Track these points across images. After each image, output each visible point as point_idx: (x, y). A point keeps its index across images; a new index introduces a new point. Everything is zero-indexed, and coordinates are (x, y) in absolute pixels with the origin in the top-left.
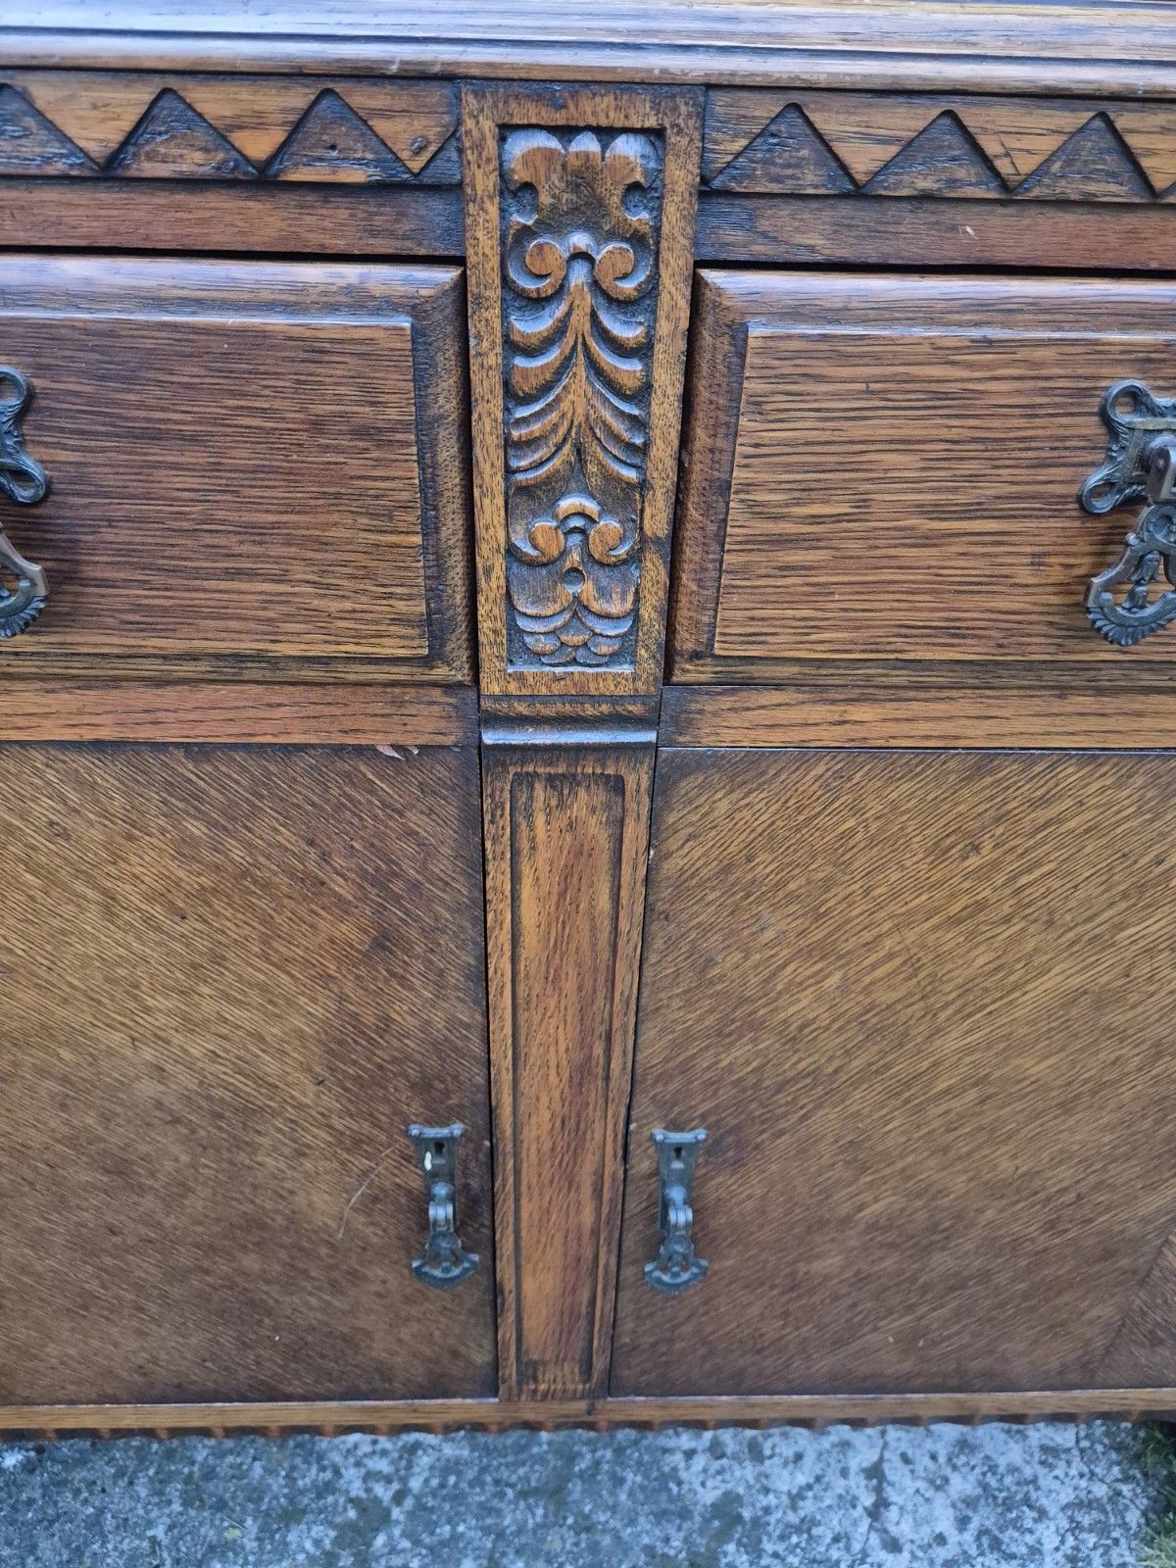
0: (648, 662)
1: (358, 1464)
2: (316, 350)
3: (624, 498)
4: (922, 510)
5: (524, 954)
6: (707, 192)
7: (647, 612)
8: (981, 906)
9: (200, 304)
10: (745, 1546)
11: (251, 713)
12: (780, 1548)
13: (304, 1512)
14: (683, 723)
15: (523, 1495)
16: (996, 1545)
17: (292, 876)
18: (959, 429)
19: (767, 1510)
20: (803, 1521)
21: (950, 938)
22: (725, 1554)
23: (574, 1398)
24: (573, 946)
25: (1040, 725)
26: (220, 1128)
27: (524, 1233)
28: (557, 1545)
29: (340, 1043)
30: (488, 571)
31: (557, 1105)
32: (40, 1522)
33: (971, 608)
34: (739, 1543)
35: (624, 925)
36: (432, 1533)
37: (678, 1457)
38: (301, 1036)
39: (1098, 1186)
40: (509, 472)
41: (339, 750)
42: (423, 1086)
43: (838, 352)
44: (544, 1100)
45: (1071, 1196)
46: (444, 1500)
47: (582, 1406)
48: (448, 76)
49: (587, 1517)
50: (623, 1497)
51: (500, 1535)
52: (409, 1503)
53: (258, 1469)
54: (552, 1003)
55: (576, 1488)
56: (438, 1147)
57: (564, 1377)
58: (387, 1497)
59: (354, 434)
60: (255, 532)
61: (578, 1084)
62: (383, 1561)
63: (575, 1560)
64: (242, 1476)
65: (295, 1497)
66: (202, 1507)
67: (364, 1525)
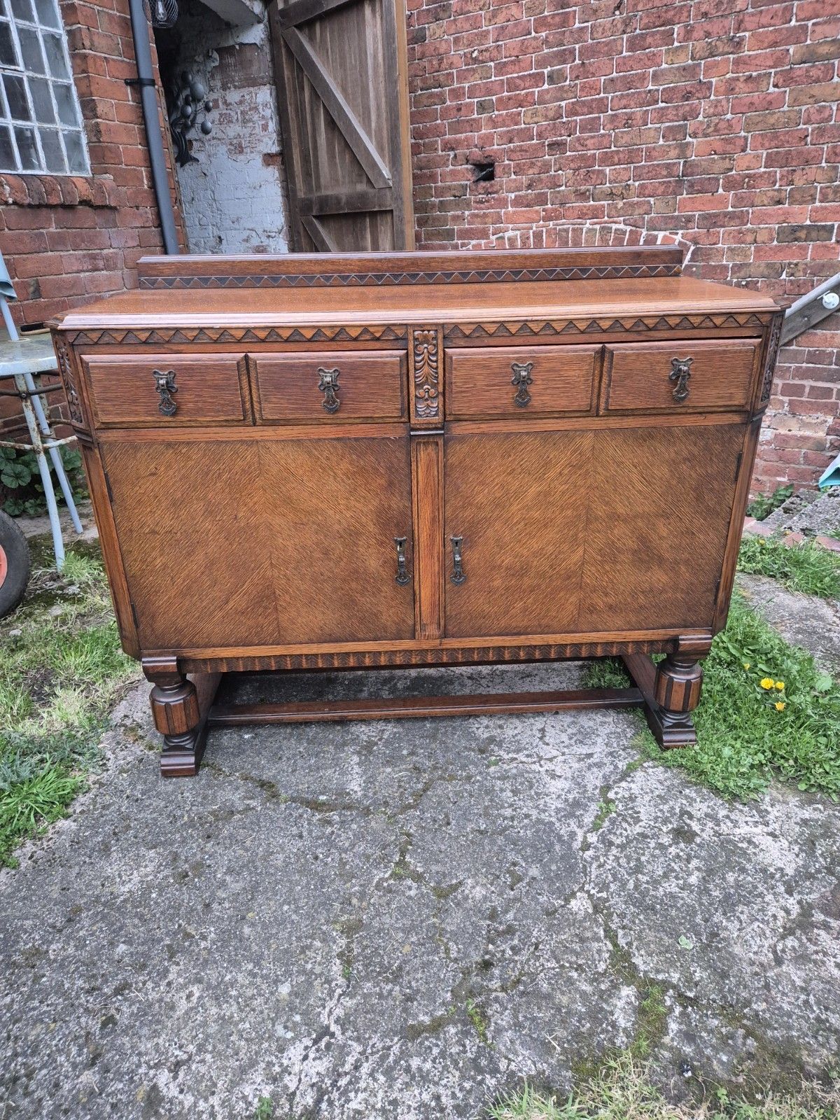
0: (441, 417)
1: (364, 734)
2: (385, 363)
3: (435, 386)
4: (487, 385)
5: (419, 487)
6: (444, 337)
7: (440, 406)
8: (514, 470)
9: (367, 357)
10: (497, 745)
11: (368, 430)
12: (509, 745)
13: (349, 744)
14: (449, 429)
16: (581, 742)
17: (372, 468)
18: (489, 371)
19: (505, 738)
20: (516, 740)
21: (510, 479)
22: (490, 747)
23: (435, 639)
24: (430, 485)
25: (517, 427)
26: (350, 539)
27: (421, 574)
28: (434, 747)
29: (380, 513)
30: (412, 400)
31: (428, 531)
32: (262, 748)
33: (498, 403)
34: (495, 744)
35: (440, 478)
36: (393, 746)
37: (475, 729)
38: (371, 511)
39: (560, 553)
40: (415, 382)
41: (383, 439)
42: (397, 525)
43: (467, 360)
44: (425, 529)
45: (553, 557)
46: (395, 739)
47: (438, 641)
48: (406, 325)
49: (443, 741)
50: (456, 737)
51: (415, 745)
52: (383, 740)
54: (426, 501)
55: (440, 736)
56: (401, 544)
57: (432, 630)
58: (376, 740)
59: (391, 376)
60: (373, 394)
61: (432, 524)
62: (377, 752)
63: (440, 749)
64: (326, 738)
65: (345, 741)
66: (314, 744)
67: (369, 745)
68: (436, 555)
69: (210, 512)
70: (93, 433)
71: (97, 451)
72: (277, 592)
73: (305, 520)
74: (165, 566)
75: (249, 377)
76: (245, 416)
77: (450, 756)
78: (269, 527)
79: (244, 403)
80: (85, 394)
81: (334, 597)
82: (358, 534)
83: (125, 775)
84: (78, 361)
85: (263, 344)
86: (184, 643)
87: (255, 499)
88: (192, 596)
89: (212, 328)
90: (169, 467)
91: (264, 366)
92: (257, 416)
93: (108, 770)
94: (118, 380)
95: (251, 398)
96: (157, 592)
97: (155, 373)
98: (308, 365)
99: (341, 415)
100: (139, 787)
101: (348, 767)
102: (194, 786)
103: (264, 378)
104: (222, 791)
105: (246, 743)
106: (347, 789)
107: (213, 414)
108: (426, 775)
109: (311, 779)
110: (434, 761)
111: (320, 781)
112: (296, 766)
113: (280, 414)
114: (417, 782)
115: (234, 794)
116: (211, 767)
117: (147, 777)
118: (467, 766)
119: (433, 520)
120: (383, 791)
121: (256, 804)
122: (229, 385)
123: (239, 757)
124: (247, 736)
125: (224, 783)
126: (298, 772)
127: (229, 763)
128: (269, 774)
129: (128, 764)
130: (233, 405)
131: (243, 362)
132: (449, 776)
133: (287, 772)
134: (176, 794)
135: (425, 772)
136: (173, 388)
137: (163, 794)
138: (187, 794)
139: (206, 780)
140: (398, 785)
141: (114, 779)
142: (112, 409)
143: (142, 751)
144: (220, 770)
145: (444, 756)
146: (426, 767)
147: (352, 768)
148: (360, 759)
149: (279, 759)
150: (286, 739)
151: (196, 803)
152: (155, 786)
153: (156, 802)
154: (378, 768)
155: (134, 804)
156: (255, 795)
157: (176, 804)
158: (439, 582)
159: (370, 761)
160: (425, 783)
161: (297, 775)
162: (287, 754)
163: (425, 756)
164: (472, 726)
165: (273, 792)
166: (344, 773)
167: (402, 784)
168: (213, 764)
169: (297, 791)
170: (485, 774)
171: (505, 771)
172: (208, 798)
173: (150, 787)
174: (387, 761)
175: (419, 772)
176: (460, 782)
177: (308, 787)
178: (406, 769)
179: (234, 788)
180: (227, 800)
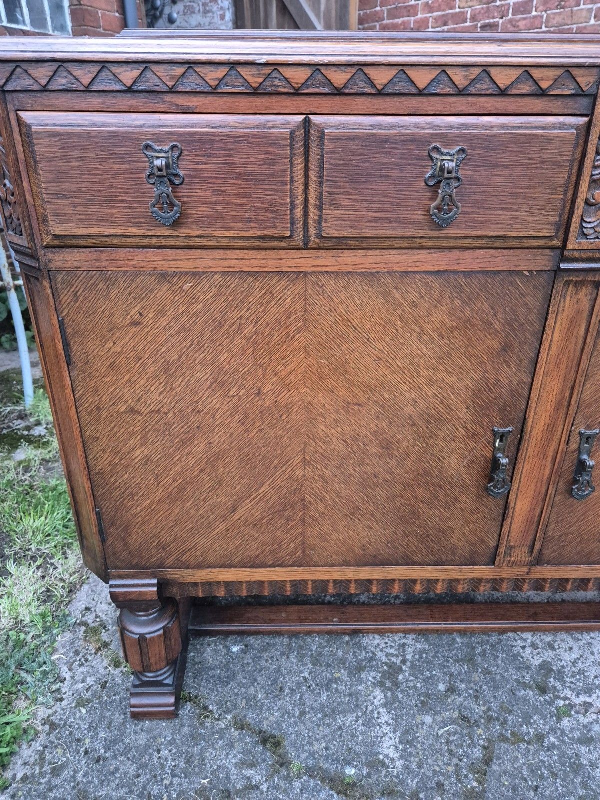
1: (382, 651)
2: (549, 140)
5: (551, 352)
9: (519, 128)
10: (558, 679)
11: (489, 260)
12: (573, 680)
13: (365, 667)
15: (457, 661)
17: (483, 322)
19: (563, 667)
20: (579, 671)
22: (551, 683)
23: (523, 566)
24: (568, 350)
26: (428, 428)
27: (522, 481)
28: (477, 679)
29: (479, 391)
30: (578, 208)
31: (547, 420)
32: (256, 671)
34: (555, 678)
35: (589, 340)
36: (423, 675)
37: (519, 648)
38: (467, 387)
40: (592, 175)
41: (511, 273)
42: (503, 410)
44: (543, 418)
46: (423, 663)
47: (526, 569)
49: (486, 670)
50: (500, 662)
51: (452, 675)
52: (409, 664)
54: (556, 374)
55: (479, 660)
56: (502, 437)
57: (522, 554)
58: (399, 662)
59: (553, 164)
60: (515, 195)
61: (557, 410)
62: (405, 684)
63: (487, 684)
64: (334, 655)
65: (359, 662)
66: (321, 666)
67: (392, 672)
68: (551, 454)
69: (220, 384)
70: (41, 253)
71: (46, 284)
72: (308, 498)
73: (363, 399)
74: (147, 460)
75: (307, 160)
76: (292, 231)
77: (502, 694)
78: (308, 408)
79: (293, 206)
80: (26, 185)
81: (388, 506)
82: (440, 420)
83: (84, 711)
84: (14, 123)
85: (337, 99)
86: (169, 561)
87: (291, 367)
88: (185, 502)
89: (253, 64)
90: (162, 313)
91: (337, 139)
92: (313, 231)
93: (62, 700)
94: (82, 158)
95: (306, 201)
96: (133, 495)
97: (148, 147)
98: (414, 139)
99: (452, 232)
100: (102, 735)
101: (372, 711)
102: (173, 738)
103: (333, 162)
104: (211, 750)
105: (236, 661)
106: (379, 753)
107: (240, 225)
108: (481, 731)
109: (327, 731)
110: (484, 705)
111: (341, 736)
112: (304, 705)
113: (352, 228)
114: (473, 745)
115: (228, 755)
116: (195, 703)
117: (112, 715)
118: (531, 717)
119: (560, 404)
120: (429, 761)
121: (260, 777)
122: (273, 175)
123: (230, 686)
124: (235, 649)
125: (214, 734)
126: (308, 717)
127: (217, 696)
128: (271, 719)
129: (88, 690)
130: (275, 212)
131: (300, 133)
132: (513, 734)
133: (294, 717)
134: (151, 751)
135: (478, 726)
136: (177, 175)
137: (134, 750)
138: (165, 753)
139: (189, 726)
140: (449, 750)
141: (69, 717)
142: (71, 212)
143: (106, 668)
144: (206, 708)
145: (495, 697)
146: (477, 717)
147: (379, 713)
148: (386, 697)
149: (280, 691)
150: (284, 655)
151: (178, 772)
152: (122, 735)
153: (124, 765)
154: (414, 716)
155: (94, 768)
156: (257, 761)
157: (152, 771)
158: (547, 491)
159: (400, 702)
160: (484, 747)
161: (308, 723)
162: (290, 682)
163: (470, 695)
164: (515, 644)
165: (280, 756)
166: (370, 723)
167: (453, 748)
168: (196, 697)
169: (312, 754)
170: (559, 733)
171: (585, 727)
172: (193, 762)
173: (116, 736)
174: (423, 702)
175: (470, 727)
176: (531, 747)
177: (327, 749)
178: (451, 719)
179: (227, 745)
180: (219, 767)
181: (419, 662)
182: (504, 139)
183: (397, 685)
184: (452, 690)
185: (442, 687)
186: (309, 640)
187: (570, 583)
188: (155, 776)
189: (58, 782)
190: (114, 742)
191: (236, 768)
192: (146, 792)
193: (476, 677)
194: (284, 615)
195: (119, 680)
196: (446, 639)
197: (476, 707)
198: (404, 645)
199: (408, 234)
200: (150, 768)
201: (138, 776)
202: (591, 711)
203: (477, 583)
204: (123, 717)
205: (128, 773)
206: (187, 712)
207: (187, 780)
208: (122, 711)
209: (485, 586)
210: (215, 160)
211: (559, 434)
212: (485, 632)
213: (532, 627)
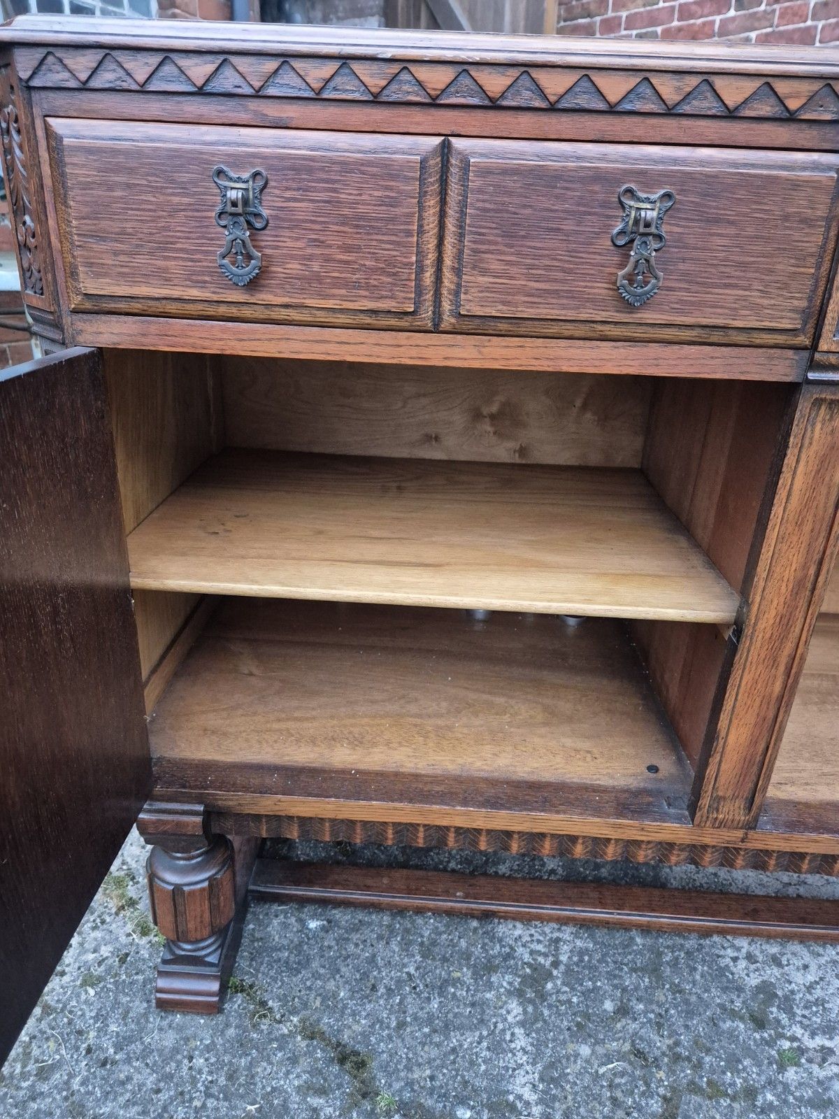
1: (524, 946)
2: (796, 185)
5: (789, 507)
9: (753, 166)
10: (783, 1009)
11: (702, 361)
12: (806, 1013)
13: (498, 966)
15: (634, 970)
19: (792, 992)
20: (817, 1000)
22: (772, 1013)
23: (736, 828)
24: (814, 505)
27: (739, 698)
28: (663, 999)
31: (780, 608)
32: (339, 957)
34: (779, 1007)
36: (582, 985)
37: (728, 960)
44: (775, 603)
46: (583, 968)
47: (740, 834)
49: (677, 986)
50: (698, 977)
51: (624, 990)
52: (562, 968)
53: (463, 943)
54: (795, 539)
55: (668, 971)
57: (734, 810)
58: (548, 964)
59: (801, 221)
60: (743, 266)
61: (795, 593)
62: (554, 997)
63: (676, 1007)
64: (454, 946)
65: (490, 959)
66: (434, 959)
67: (537, 977)
68: (783, 661)
70: (67, 320)
75: (443, 202)
76: (418, 304)
77: (697, 1024)
79: (420, 269)
80: (51, 221)
83: (92, 992)
84: (40, 133)
85: (492, 115)
89: (373, 59)
91: (485, 172)
92: (446, 306)
93: (62, 974)
94: (128, 186)
95: (440, 261)
97: (220, 173)
98: (599, 177)
99: (649, 316)
100: (113, 1028)
101: (503, 1030)
102: (213, 1042)
103: (480, 205)
104: (265, 1064)
105: (312, 942)
106: (508, 1092)
107: (343, 292)
108: (661, 1074)
109: (434, 1053)
110: (670, 1037)
111: (454, 1062)
112: (405, 1012)
113: (504, 303)
114: (648, 1094)
115: (288, 1073)
116: (248, 995)
117: (130, 1002)
118: (739, 1061)
119: (800, 584)
120: (582, 1110)
121: (331, 1110)
122: (393, 220)
123: (300, 976)
124: (313, 925)
125: (271, 1041)
126: (408, 1030)
127: (280, 988)
128: (355, 1027)
129: (100, 964)
130: (394, 274)
131: (435, 162)
132: (710, 1083)
133: (388, 1027)
134: (179, 1057)
135: (658, 1067)
136: (257, 215)
137: (155, 1054)
138: (199, 1062)
139: (237, 1027)
140: (611, 1097)
141: (70, 999)
142: (110, 262)
143: (129, 935)
144: (263, 1004)
145: (687, 1027)
146: (658, 1053)
147: (513, 1034)
148: (525, 1012)
149: (372, 990)
150: (382, 939)
151: (214, 1090)
152: (141, 1030)
153: (140, 1073)
154: (564, 1043)
155: (98, 1073)
156: (329, 1085)
157: (177, 1085)
158: (776, 717)
159: (545, 1021)
160: (665, 1098)
161: (408, 1039)
162: (387, 977)
163: (650, 1021)
164: (722, 953)
165: (363, 1082)
166: (498, 1047)
167: (619, 1094)
168: (251, 987)
169: (410, 1084)
170: (780, 1088)
171: (820, 1083)
172: (238, 1079)
173: (132, 1031)
174: (578, 1025)
175: (647, 1066)
176: (736, 1105)
177: (432, 1078)
178: (619, 1052)
179: (289, 1059)
180: (274, 1090)
181: (578, 966)
182: (729, 181)
183: (542, 996)
184: (623, 1011)
185: (609, 1006)
186: (420, 921)
187: (807, 861)
188: (182, 1093)
189: (45, 1088)
190: (129, 1040)
191: (298, 1093)
192: (166, 1115)
193: (660, 996)
194: (385, 881)
195: (145, 953)
196: (619, 937)
197: (657, 1038)
198: (558, 940)
199: (584, 316)
200: (175, 1080)
201: (158, 1091)
202: (831, 1060)
203: (666, 849)
204: (145, 1005)
205: (144, 1084)
206: (236, 1006)
207: (226, 1104)
208: (144, 997)
209: (679, 855)
210: (314, 196)
211: (798, 630)
212: (680, 931)
213: (749, 929)
